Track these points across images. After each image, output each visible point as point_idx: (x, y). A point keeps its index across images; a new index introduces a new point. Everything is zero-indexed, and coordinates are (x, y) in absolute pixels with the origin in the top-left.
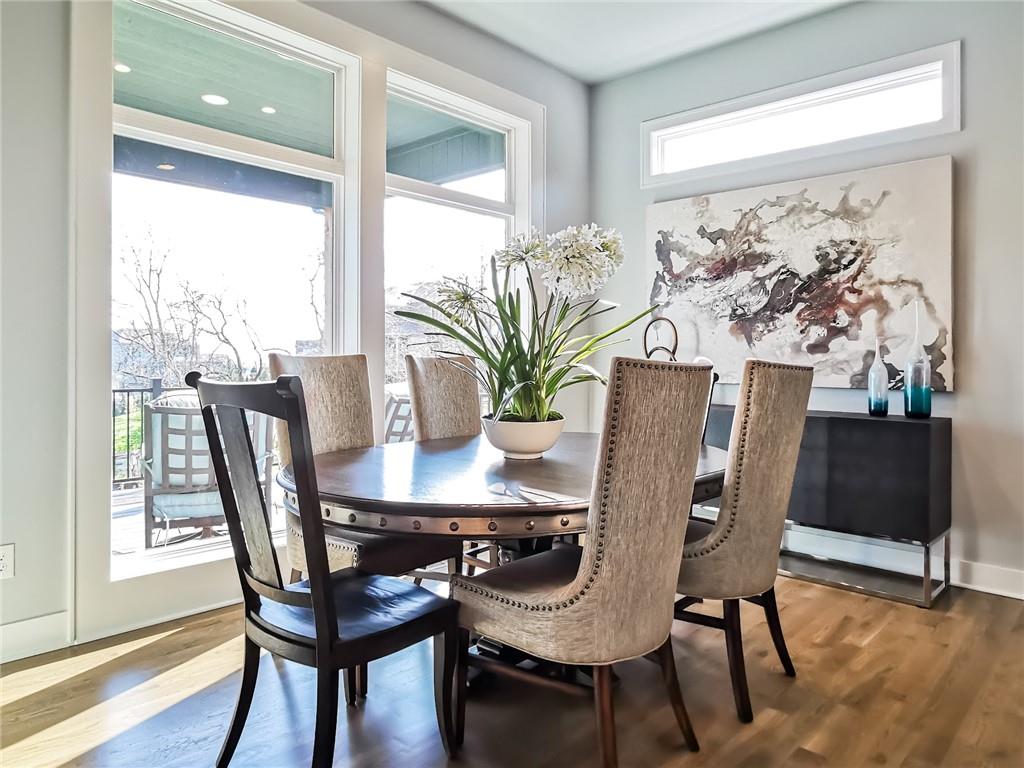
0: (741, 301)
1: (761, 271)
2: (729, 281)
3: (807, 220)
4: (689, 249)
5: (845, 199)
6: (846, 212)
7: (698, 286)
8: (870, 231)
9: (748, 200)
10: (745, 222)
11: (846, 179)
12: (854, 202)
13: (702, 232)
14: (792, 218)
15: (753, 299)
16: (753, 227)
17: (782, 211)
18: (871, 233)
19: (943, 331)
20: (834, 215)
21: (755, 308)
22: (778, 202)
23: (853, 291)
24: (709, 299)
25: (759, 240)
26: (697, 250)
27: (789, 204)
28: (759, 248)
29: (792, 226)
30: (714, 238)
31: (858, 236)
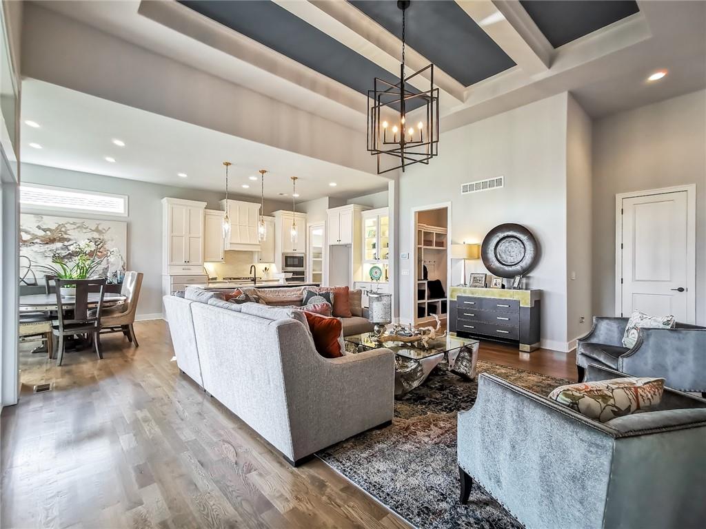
0: (58, 252)
1: (66, 243)
2: (52, 245)
3: (85, 231)
4: (32, 232)
5: (97, 227)
6: (97, 230)
7: (36, 245)
8: (106, 237)
9: (62, 221)
10: (60, 228)
11: (98, 222)
12: (100, 228)
13: (39, 227)
14: (79, 229)
15: (62, 251)
16: (63, 229)
17: (75, 227)
18: (105, 237)
19: (124, 263)
20: (93, 231)
21: (63, 255)
22: (74, 224)
23: (100, 252)
24: (43, 250)
25: (66, 234)
26: (35, 233)
27: (78, 225)
28: (66, 236)
29: (79, 232)
30: (45, 230)
31: (101, 237)
